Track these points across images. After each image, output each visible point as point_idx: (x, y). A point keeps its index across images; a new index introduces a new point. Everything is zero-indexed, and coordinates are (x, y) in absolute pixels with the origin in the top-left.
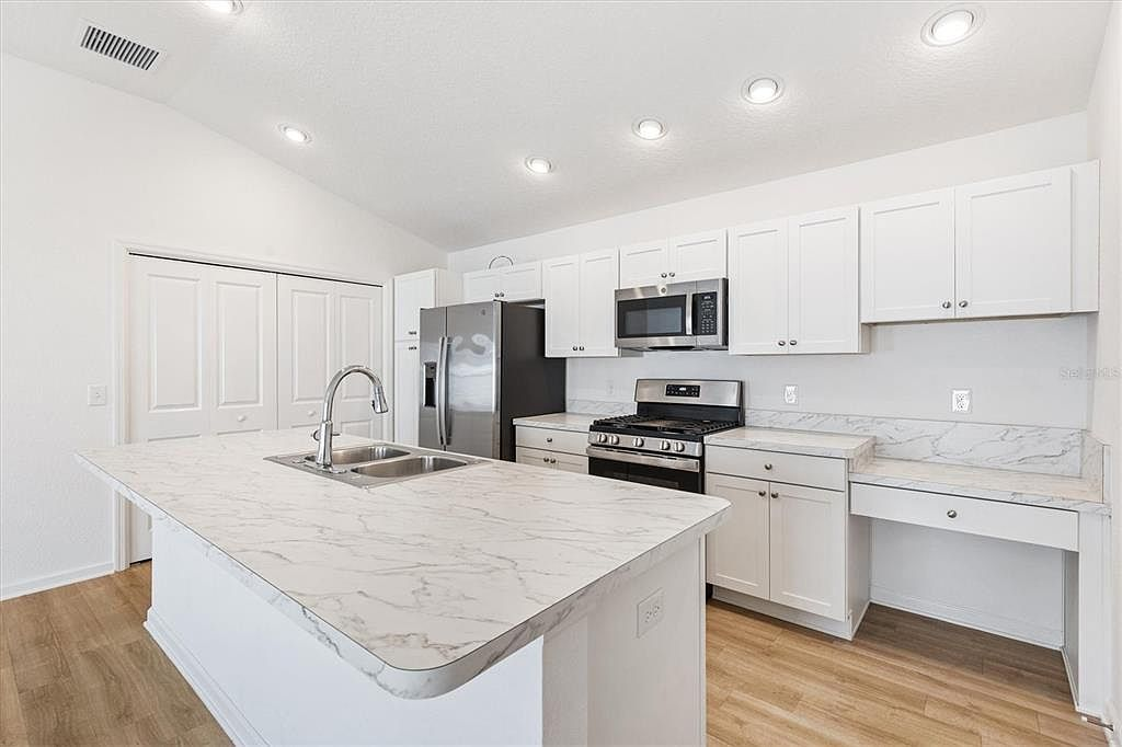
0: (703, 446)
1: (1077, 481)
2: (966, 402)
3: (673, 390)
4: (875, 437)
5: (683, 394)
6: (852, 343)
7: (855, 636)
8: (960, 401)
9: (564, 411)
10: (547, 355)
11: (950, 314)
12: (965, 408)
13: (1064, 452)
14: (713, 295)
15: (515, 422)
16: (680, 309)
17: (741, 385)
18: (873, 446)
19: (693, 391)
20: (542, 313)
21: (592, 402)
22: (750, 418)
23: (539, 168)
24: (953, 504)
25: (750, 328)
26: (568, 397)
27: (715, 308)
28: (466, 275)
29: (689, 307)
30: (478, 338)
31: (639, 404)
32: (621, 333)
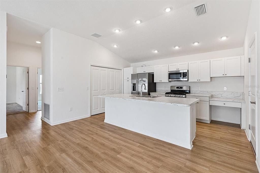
0: (186, 96)
1: (242, 100)
2: (226, 89)
3: (177, 88)
4: (212, 95)
5: (179, 88)
6: (209, 80)
7: (210, 123)
8: (225, 89)
9: (156, 92)
10: (154, 82)
11: (224, 76)
12: (226, 90)
13: (240, 96)
14: (186, 73)
15: (150, 93)
16: (180, 75)
17: (190, 86)
18: (212, 96)
19: (182, 88)
20: (153, 75)
21: (162, 90)
22: (191, 92)
23: (156, 52)
24: (224, 102)
25: (192, 78)
26: (156, 89)
27: (187, 75)
28: (137, 68)
29: (182, 74)
30: (144, 79)
31: (171, 90)
32: (169, 78)
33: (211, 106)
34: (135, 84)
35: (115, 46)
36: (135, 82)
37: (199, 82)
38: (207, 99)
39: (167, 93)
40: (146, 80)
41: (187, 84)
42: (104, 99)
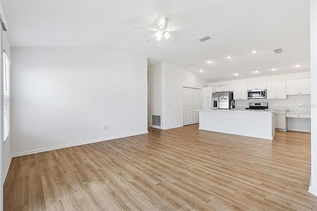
3: (256, 104)
4: (288, 109)
5: (258, 105)
6: (285, 97)
7: (286, 132)
9: (234, 108)
10: (234, 100)
11: (298, 94)
16: (259, 93)
17: (268, 103)
19: (260, 104)
20: (232, 93)
21: (241, 106)
22: (269, 108)
23: (237, 74)
24: (299, 115)
27: (265, 93)
28: (216, 87)
29: (261, 93)
30: (225, 97)
31: (250, 106)
32: (249, 96)
33: (287, 118)
34: (217, 101)
35: (201, 71)
36: (216, 99)
37: (276, 99)
38: (284, 112)
39: (247, 109)
40: (228, 98)
41: (264, 100)
42: (198, 112)
